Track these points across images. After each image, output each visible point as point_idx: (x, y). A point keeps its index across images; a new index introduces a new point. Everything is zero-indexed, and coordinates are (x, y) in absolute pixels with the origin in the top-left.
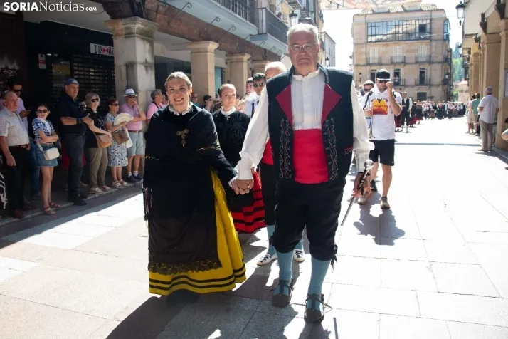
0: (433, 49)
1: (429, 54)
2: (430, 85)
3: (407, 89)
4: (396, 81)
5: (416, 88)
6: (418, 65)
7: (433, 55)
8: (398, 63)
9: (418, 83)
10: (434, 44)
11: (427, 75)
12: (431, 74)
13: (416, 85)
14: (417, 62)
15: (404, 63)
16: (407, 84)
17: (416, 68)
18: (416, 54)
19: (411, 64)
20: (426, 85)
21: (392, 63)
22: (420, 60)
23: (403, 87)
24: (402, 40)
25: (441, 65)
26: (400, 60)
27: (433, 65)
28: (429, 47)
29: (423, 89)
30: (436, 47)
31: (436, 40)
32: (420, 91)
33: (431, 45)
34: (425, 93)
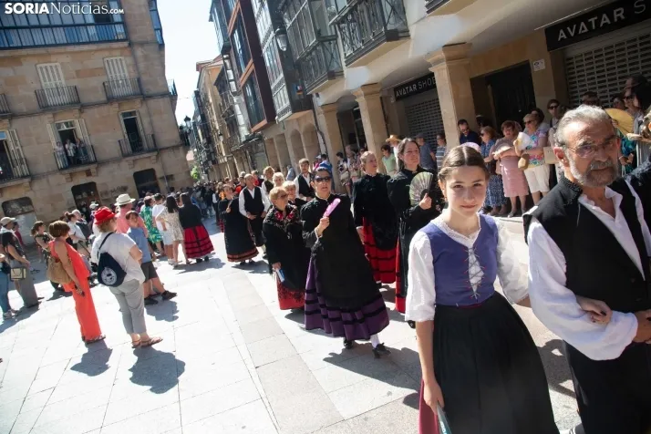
0: (142, 66)
1: (134, 75)
2: (157, 150)
3: (105, 170)
4: (71, 153)
5: (125, 164)
6: (116, 105)
7: (144, 78)
8: (62, 107)
9: (128, 148)
10: (139, 52)
11: (144, 126)
12: (151, 123)
13: (125, 156)
14: (110, 100)
15: (78, 104)
16: (101, 157)
17: (114, 114)
18: (104, 79)
19: (99, 104)
20: (150, 151)
21: (44, 108)
22: (117, 92)
23: (92, 168)
24: (56, 45)
25: (167, 99)
26: (65, 99)
27: (152, 103)
28: (129, 60)
29: (145, 163)
30: (146, 58)
31: (142, 44)
32: (138, 169)
33: (133, 54)
34: (152, 171)
